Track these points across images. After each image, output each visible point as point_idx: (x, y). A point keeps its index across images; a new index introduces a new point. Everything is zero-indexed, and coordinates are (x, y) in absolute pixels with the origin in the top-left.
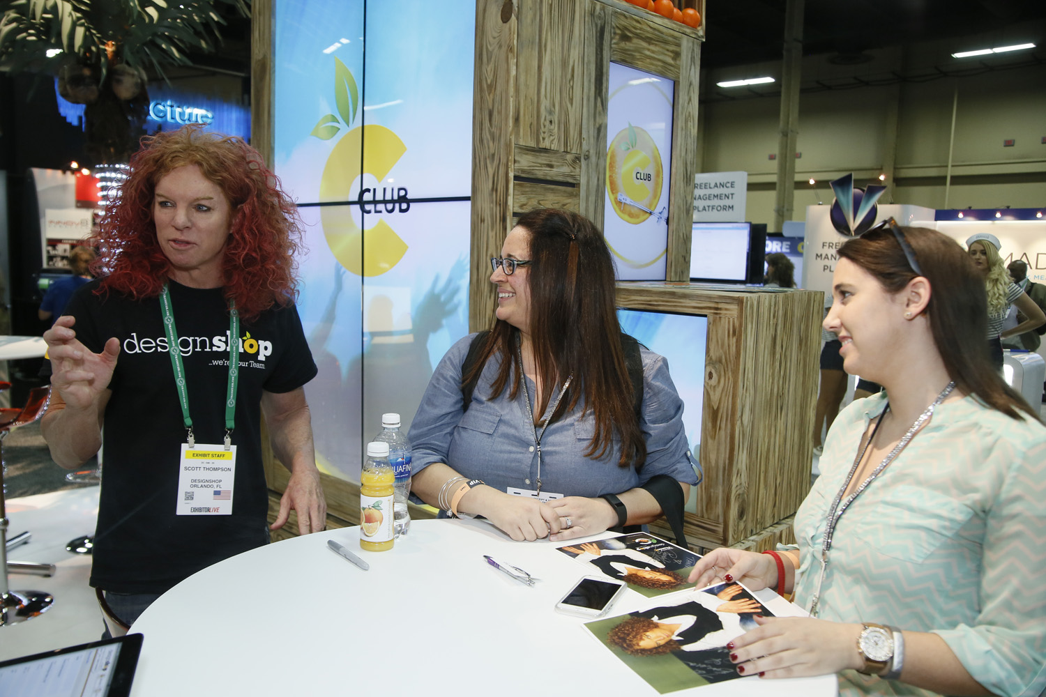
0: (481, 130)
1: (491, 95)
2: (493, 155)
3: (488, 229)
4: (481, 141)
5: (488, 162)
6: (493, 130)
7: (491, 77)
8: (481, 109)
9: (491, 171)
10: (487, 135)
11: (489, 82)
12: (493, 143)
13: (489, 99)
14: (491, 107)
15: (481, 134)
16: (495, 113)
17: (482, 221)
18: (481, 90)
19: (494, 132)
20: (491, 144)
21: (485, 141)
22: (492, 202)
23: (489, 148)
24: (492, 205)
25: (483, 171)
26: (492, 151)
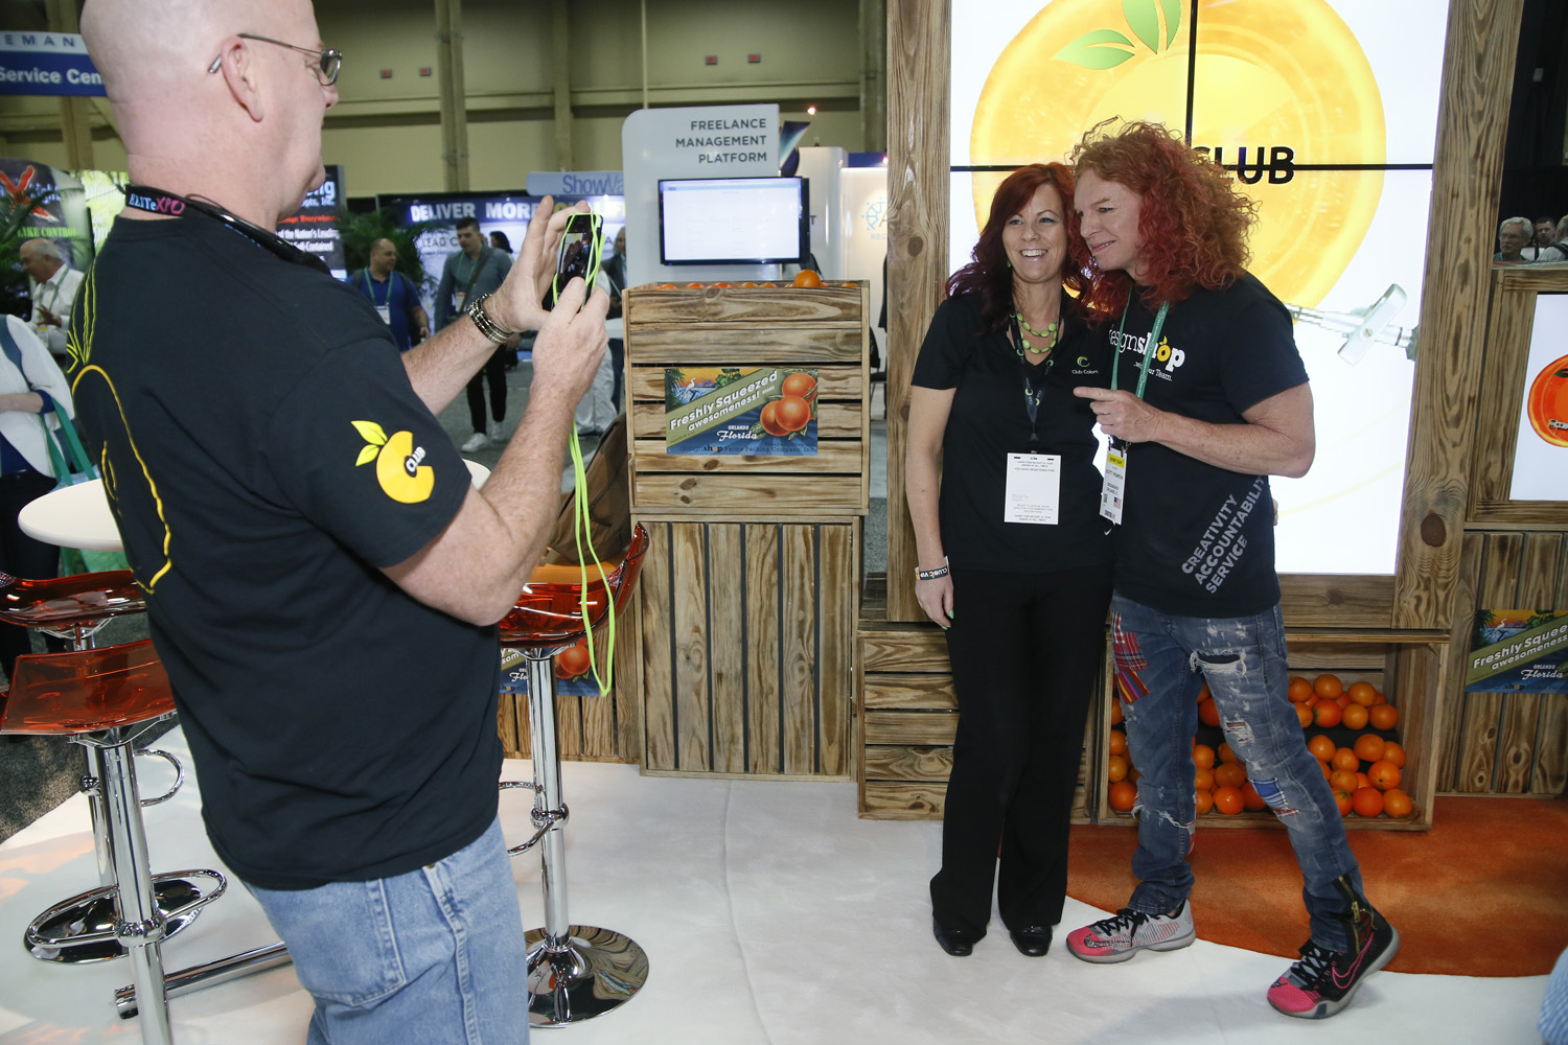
0: (1461, 78)
1: (1483, 35)
2: (1481, 114)
3: (1464, 207)
4: (1461, 94)
5: (1470, 121)
6: (1485, 80)
7: (1485, 10)
8: (1463, 52)
9: (1474, 133)
10: (1470, 86)
11: (1480, 16)
12: (1482, 98)
13: (1478, 40)
14: (1481, 50)
15: (1460, 85)
16: (1489, 59)
17: (1455, 195)
18: (1466, 26)
19: (1484, 84)
20: (1478, 98)
21: (1468, 95)
22: (1475, 173)
23: (1473, 104)
24: (1473, 177)
25: (1460, 133)
26: (1479, 106)
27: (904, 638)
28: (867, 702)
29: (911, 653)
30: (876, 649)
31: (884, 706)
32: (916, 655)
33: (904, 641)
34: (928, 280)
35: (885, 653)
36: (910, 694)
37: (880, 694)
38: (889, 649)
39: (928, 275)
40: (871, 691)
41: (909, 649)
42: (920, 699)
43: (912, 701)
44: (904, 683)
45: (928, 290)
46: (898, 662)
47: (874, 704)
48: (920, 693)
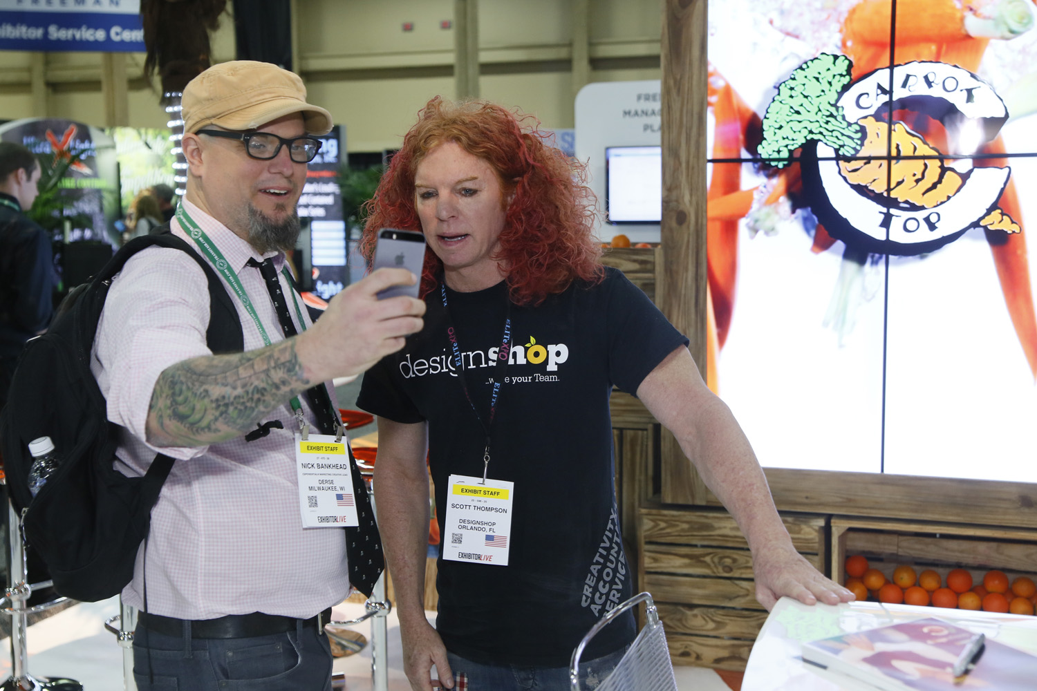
27: (673, 516)
28: (646, 565)
29: (678, 528)
30: (651, 524)
31: (659, 570)
32: (683, 530)
33: (673, 519)
34: (691, 243)
35: (659, 528)
36: (679, 562)
37: (656, 560)
38: (663, 525)
39: (691, 240)
40: (649, 557)
41: (677, 526)
42: (686, 566)
43: (680, 567)
44: (673, 552)
45: (690, 251)
46: (669, 535)
47: (652, 568)
48: (686, 561)
